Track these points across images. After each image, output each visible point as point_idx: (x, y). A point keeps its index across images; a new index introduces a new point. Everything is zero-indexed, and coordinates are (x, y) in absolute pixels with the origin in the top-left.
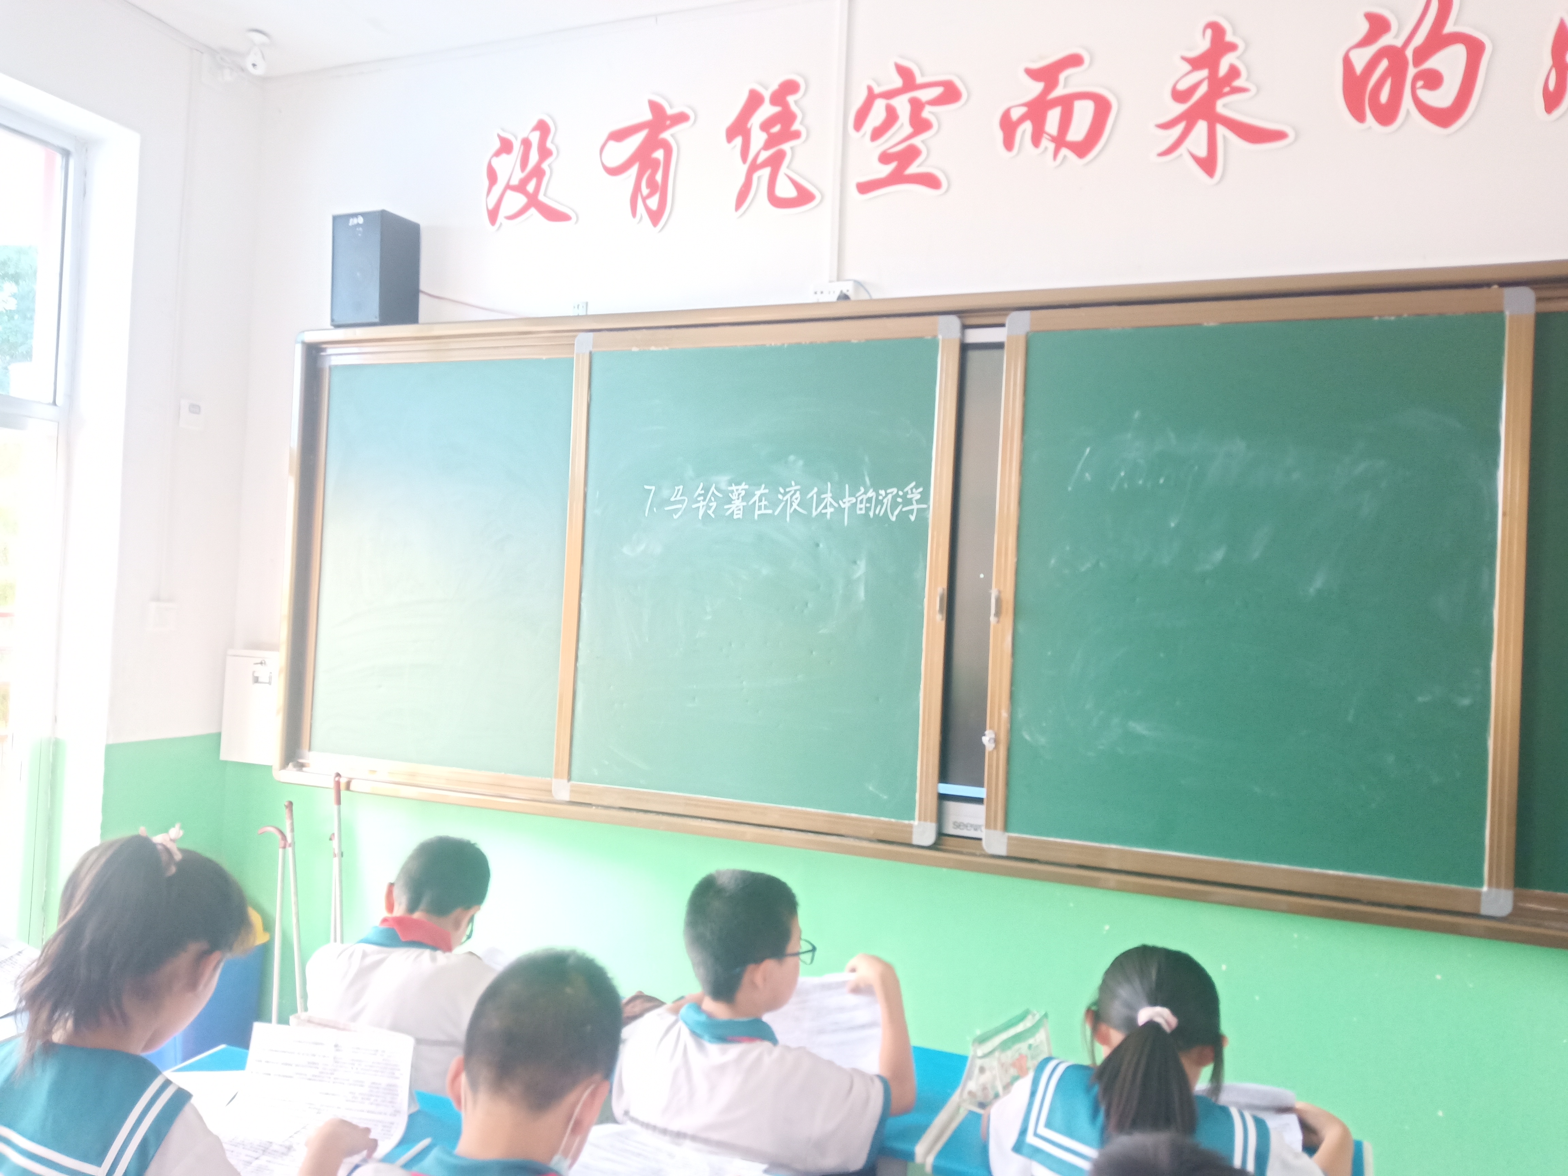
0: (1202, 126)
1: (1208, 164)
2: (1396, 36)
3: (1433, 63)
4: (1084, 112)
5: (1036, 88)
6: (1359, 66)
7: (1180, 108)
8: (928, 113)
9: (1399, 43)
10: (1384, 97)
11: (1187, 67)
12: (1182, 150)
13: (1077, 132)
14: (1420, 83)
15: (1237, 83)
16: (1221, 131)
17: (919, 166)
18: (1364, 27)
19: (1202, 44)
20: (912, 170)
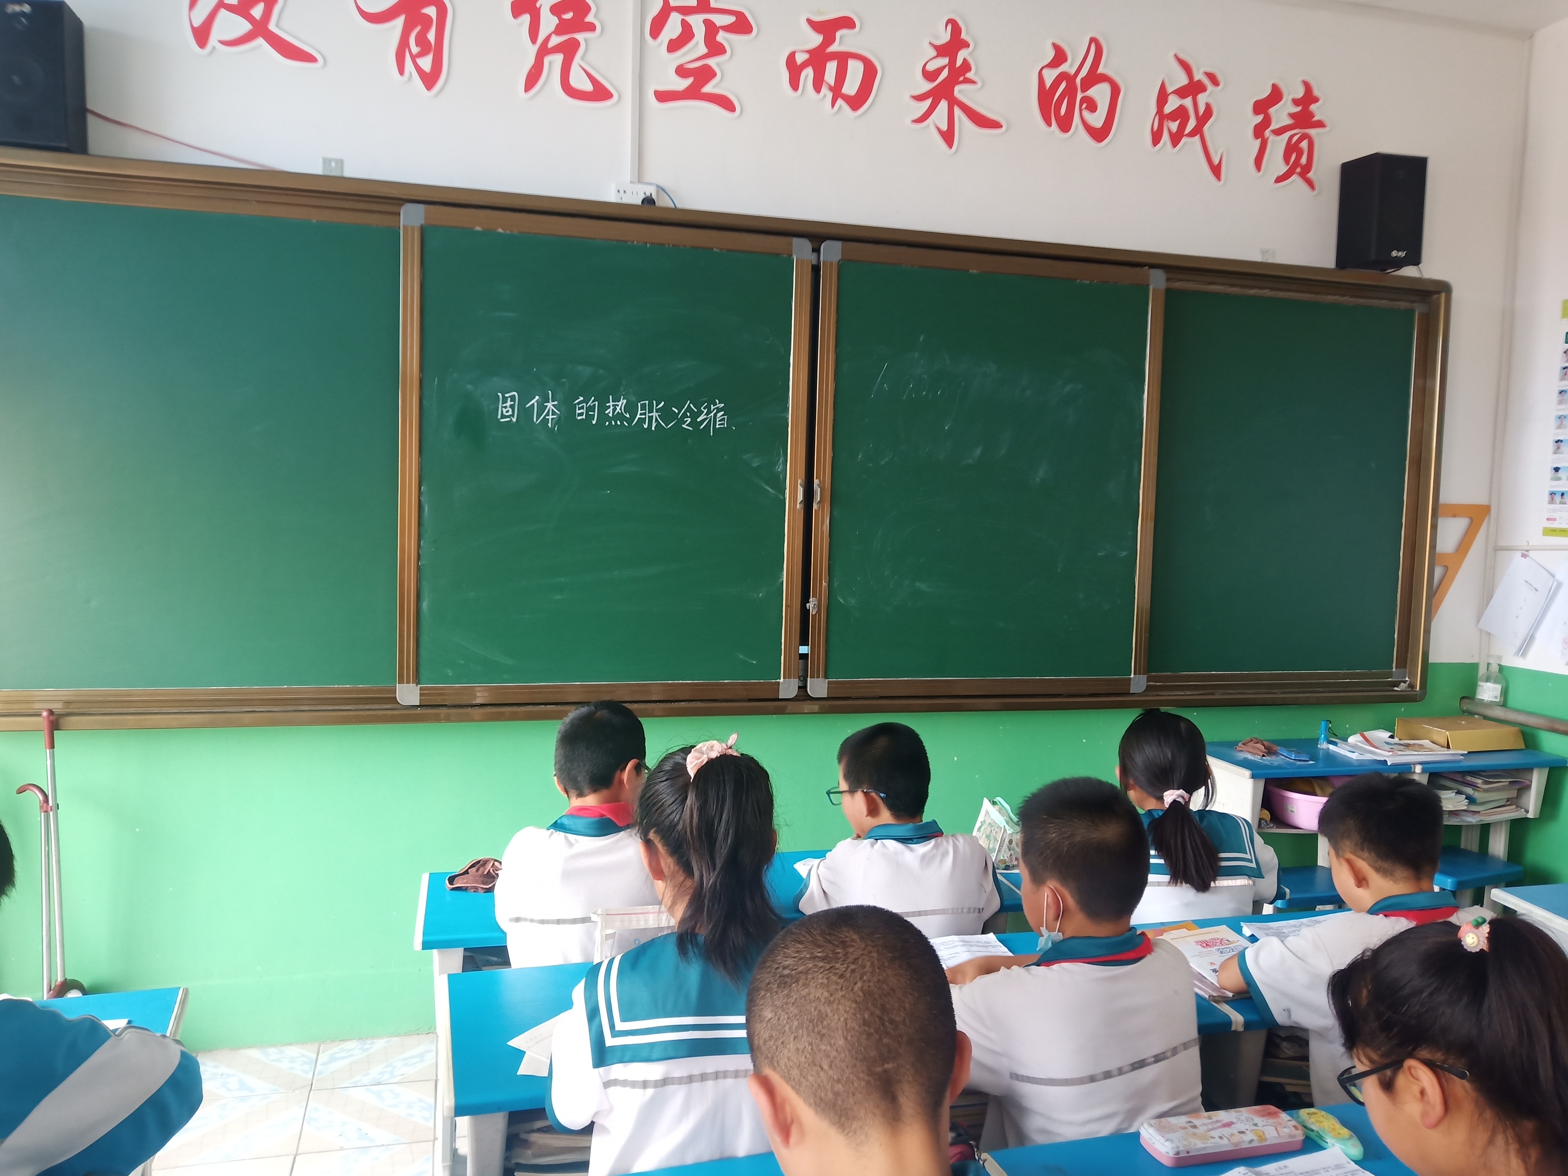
0: (943, 105)
1: (948, 136)
2: (1071, 66)
3: (1092, 92)
4: (855, 71)
5: (817, 39)
6: (1048, 83)
7: (927, 86)
8: (721, 37)
9: (1072, 71)
10: (1063, 111)
11: (934, 53)
12: (929, 121)
13: (851, 87)
14: (1084, 106)
15: (969, 75)
16: (957, 111)
17: (714, 87)
18: (1051, 54)
19: (945, 37)
20: (708, 89)
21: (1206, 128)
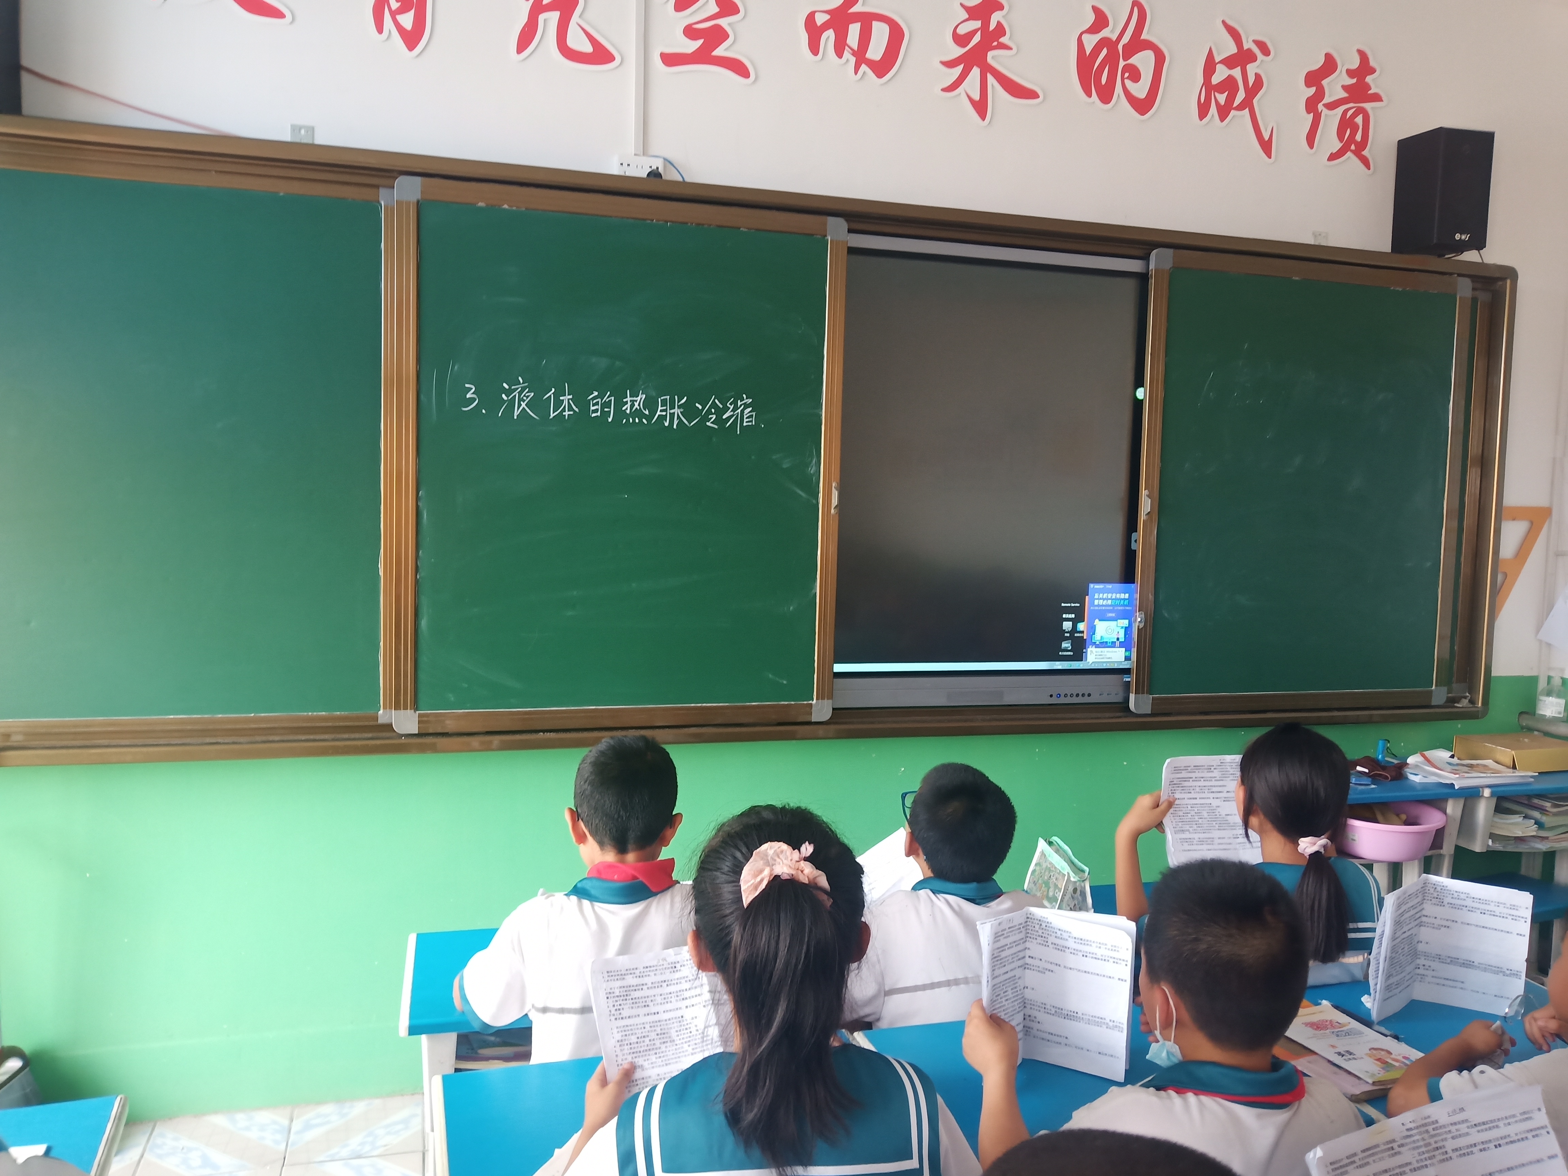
0: (976, 72)
1: (981, 107)
2: (1112, 31)
3: (1134, 60)
4: (880, 33)
6: (1088, 49)
7: (958, 51)
9: (1114, 37)
10: (1104, 80)
11: (966, 16)
12: (960, 89)
13: (875, 52)
14: (1127, 75)
15: (1003, 40)
16: (991, 79)
17: (726, 49)
18: (1091, 18)
20: (719, 52)
21: (1255, 101)
